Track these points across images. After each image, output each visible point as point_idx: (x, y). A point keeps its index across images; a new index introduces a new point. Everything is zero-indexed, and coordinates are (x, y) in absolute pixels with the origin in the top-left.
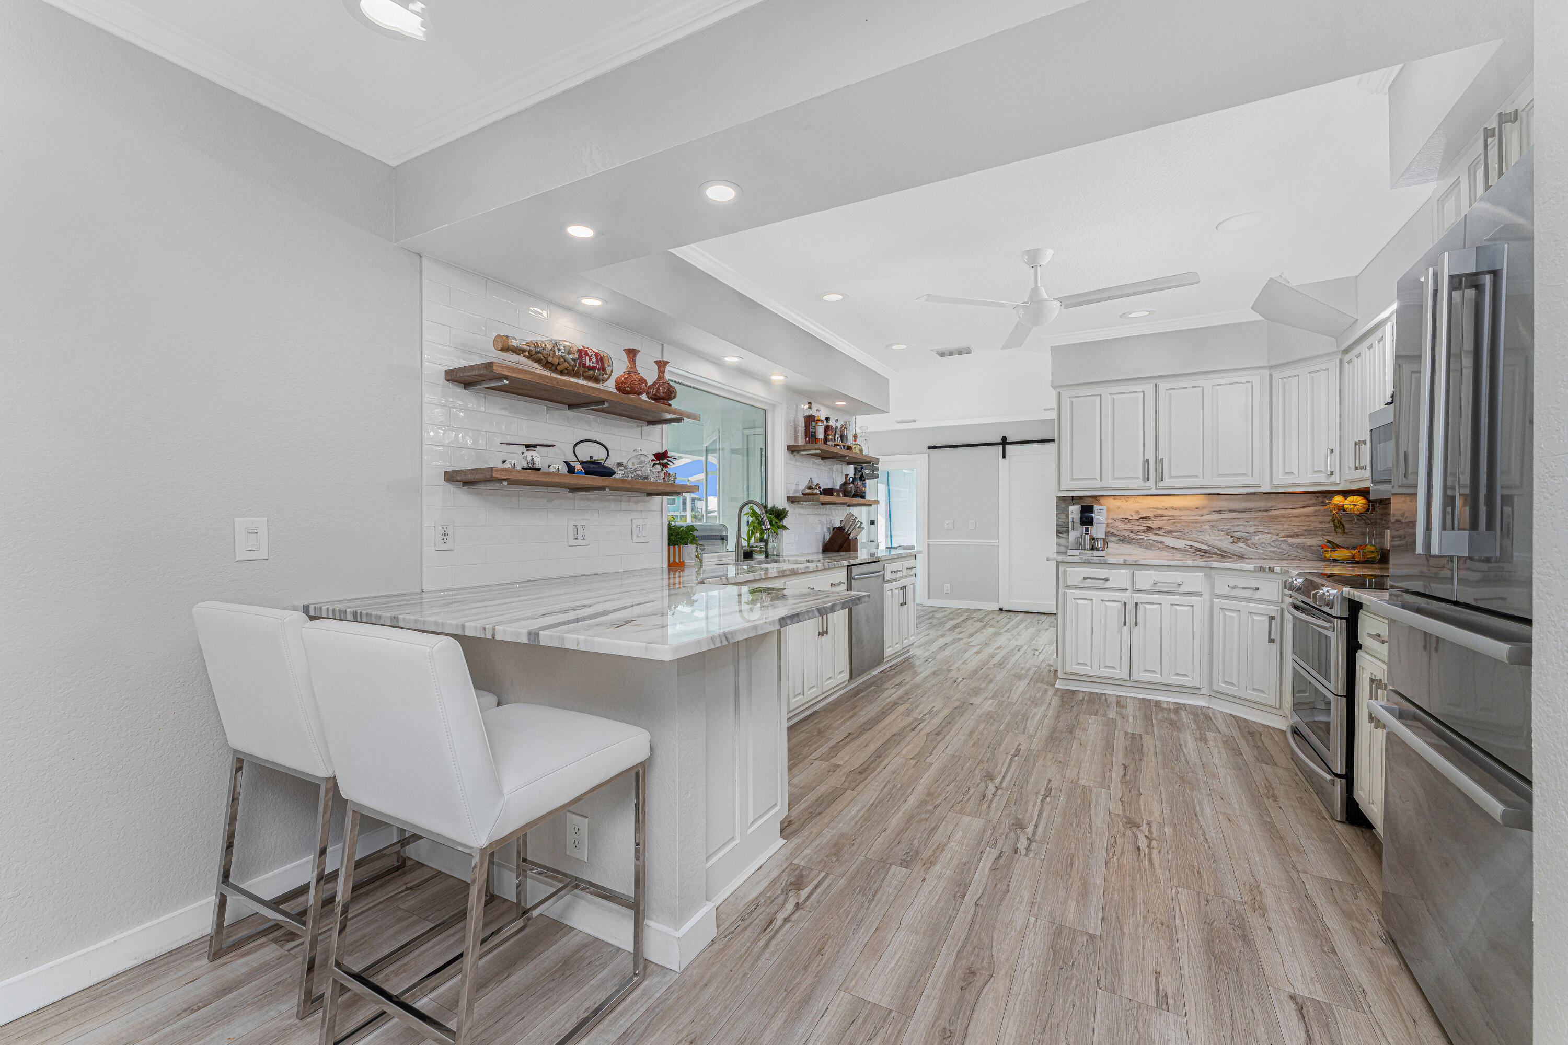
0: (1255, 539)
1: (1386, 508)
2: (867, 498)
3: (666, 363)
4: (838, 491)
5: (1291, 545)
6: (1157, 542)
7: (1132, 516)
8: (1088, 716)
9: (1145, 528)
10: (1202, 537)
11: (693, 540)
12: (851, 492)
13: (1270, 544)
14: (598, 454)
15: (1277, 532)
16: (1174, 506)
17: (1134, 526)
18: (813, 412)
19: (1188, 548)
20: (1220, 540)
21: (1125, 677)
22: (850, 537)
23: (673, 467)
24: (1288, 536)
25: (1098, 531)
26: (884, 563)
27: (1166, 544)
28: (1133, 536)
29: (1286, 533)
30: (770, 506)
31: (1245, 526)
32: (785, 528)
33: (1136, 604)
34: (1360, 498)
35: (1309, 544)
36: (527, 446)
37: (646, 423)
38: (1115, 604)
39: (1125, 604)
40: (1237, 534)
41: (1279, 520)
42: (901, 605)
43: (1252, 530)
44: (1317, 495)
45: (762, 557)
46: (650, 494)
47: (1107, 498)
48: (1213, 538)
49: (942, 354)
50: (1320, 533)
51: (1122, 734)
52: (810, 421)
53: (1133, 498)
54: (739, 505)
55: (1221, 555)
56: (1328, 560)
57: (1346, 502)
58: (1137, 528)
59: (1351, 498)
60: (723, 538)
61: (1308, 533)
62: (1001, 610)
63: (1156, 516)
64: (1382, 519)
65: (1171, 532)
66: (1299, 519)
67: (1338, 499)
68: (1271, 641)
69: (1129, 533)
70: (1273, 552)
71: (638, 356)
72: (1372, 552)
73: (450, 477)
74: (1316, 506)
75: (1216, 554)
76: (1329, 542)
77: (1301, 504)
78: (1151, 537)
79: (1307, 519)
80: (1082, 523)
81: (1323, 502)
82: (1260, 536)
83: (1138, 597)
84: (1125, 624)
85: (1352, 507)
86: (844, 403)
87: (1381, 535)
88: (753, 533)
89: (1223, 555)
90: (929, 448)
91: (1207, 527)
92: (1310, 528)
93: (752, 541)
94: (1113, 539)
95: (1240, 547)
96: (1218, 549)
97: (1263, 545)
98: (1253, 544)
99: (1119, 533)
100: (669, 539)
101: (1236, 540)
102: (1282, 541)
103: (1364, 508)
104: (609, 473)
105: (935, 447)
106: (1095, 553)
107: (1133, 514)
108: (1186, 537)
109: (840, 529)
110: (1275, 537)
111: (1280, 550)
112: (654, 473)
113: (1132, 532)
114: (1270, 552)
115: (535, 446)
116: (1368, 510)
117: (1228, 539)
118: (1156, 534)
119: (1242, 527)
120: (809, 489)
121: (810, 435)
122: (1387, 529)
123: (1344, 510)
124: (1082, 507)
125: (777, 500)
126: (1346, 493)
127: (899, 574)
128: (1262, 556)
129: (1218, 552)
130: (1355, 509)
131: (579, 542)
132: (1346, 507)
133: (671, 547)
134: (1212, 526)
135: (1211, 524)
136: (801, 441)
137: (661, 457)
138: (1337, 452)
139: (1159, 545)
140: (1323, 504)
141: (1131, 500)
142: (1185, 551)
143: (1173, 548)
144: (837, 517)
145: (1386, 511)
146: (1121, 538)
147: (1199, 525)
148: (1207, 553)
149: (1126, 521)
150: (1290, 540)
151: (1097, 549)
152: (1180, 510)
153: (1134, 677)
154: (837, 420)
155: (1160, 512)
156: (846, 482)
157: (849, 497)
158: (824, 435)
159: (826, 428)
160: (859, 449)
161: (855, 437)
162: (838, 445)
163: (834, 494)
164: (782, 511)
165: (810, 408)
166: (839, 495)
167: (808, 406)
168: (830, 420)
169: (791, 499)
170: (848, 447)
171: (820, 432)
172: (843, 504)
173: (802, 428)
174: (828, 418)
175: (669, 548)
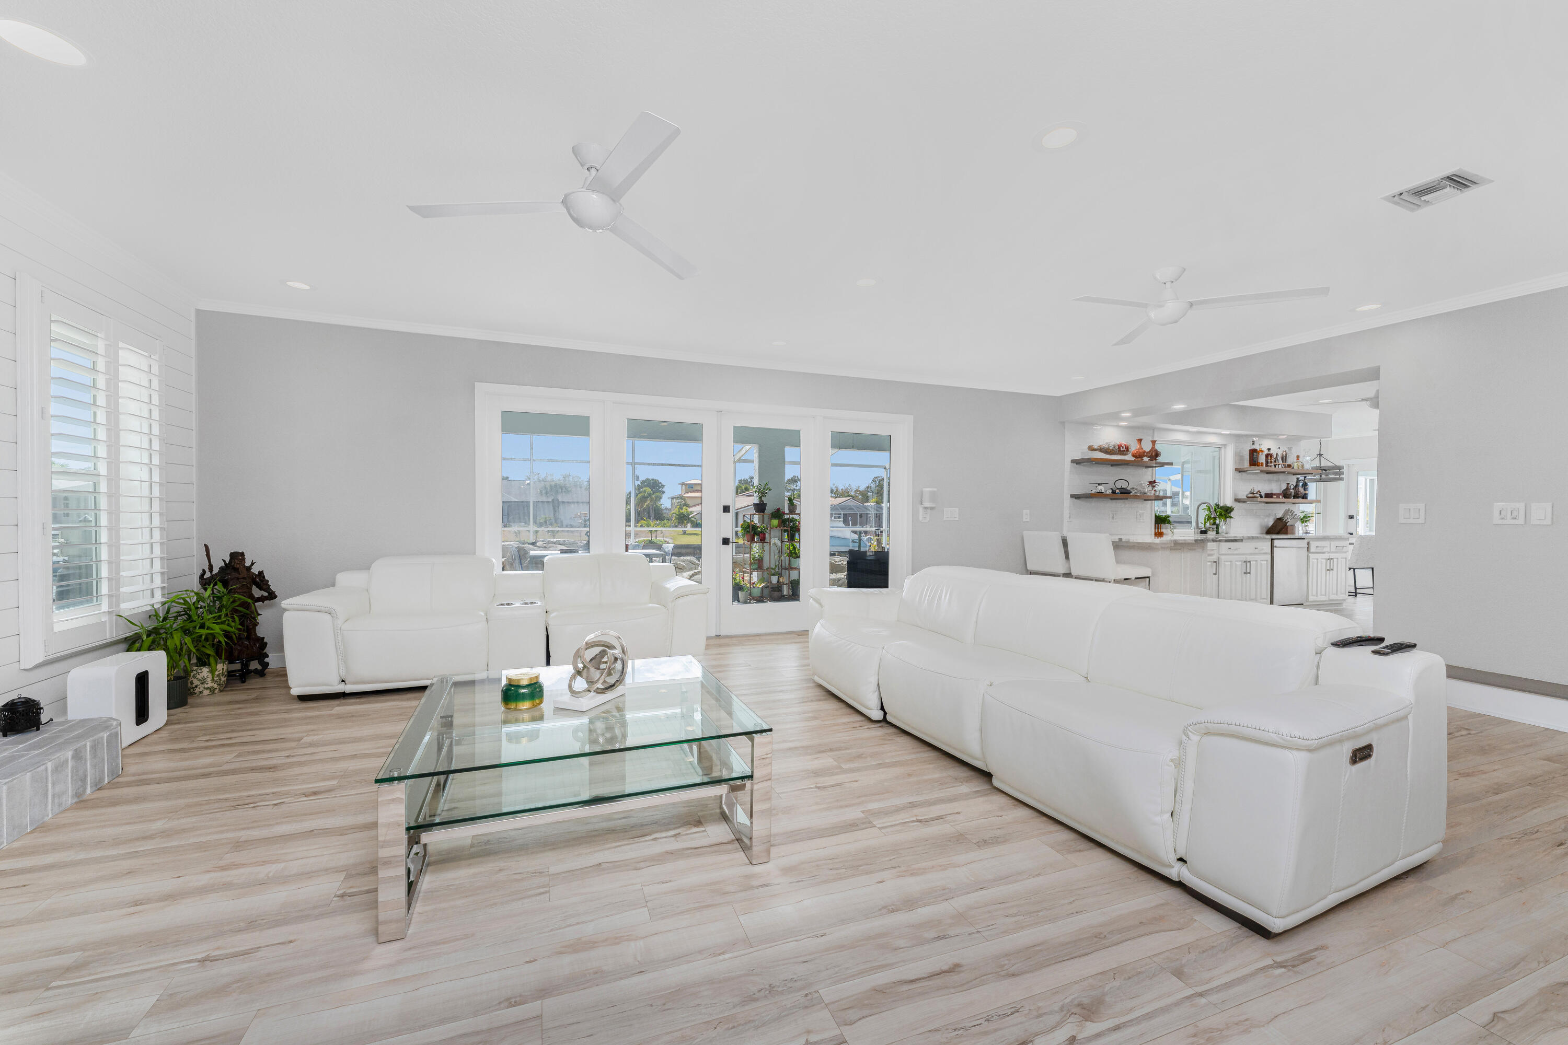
2: (1308, 498)
3: (1155, 441)
4: (1278, 495)
11: (1169, 522)
12: (1291, 494)
14: (1124, 485)
18: (1257, 447)
22: (1288, 525)
23: (1157, 488)
30: (1221, 505)
32: (1231, 517)
36: (1099, 484)
37: (1146, 469)
45: (1214, 533)
46: (1145, 500)
52: (1253, 453)
54: (1199, 503)
60: (1189, 522)
71: (1143, 440)
73: (1072, 496)
86: (1285, 437)
88: (1208, 520)
93: (1208, 524)
100: (1155, 521)
104: (1129, 492)
109: (1280, 519)
112: (1148, 490)
115: (1101, 484)
120: (1253, 494)
121: (1253, 462)
125: (1228, 502)
131: (1114, 520)
133: (1157, 525)
136: (1246, 464)
137: (1152, 483)
144: (1279, 511)
154: (1280, 448)
156: (1287, 489)
157: (1290, 498)
158: (1266, 460)
159: (1267, 456)
160: (1303, 466)
161: (1296, 459)
162: (1279, 465)
163: (1275, 497)
164: (1230, 508)
165: (1253, 444)
166: (1281, 497)
167: (1252, 443)
168: (1271, 450)
169: (1237, 500)
170: (1289, 466)
171: (1262, 459)
172: (1284, 503)
173: (1247, 457)
174: (1269, 449)
175: (1155, 524)
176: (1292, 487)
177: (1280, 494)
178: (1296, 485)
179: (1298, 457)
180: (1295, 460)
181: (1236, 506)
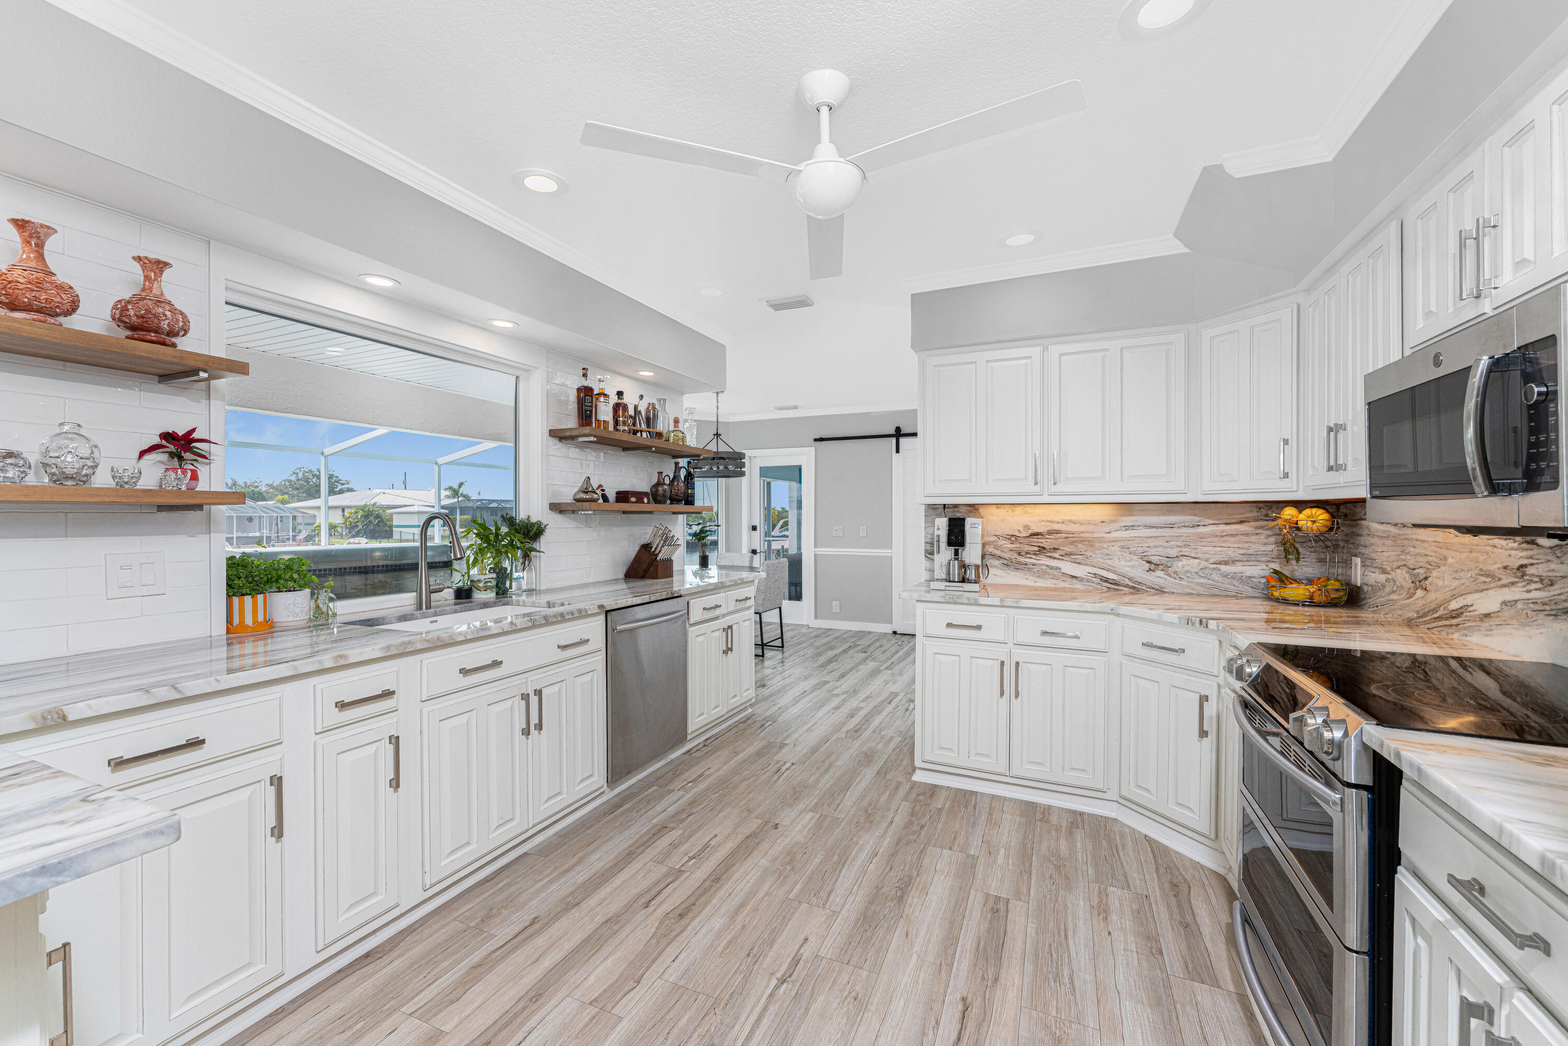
0: (1179, 565)
1: (1354, 526)
2: (696, 504)
4: (641, 495)
5: (1225, 576)
6: (1052, 568)
7: (1020, 532)
8: (939, 850)
9: (1036, 549)
10: (1109, 562)
12: (664, 495)
13: (1197, 573)
15: (1208, 556)
16: (1074, 518)
17: (1022, 546)
18: (592, 383)
19: (1090, 577)
20: (1133, 567)
21: (1002, 771)
22: (658, 558)
24: (1219, 563)
25: (972, 554)
26: (687, 598)
27: (1064, 571)
28: (1022, 559)
29: (1218, 558)
30: (513, 517)
31: (1165, 547)
32: (539, 552)
33: (1017, 664)
34: (1320, 511)
35: (1248, 574)
37: (157, 378)
38: (990, 663)
39: (1002, 663)
40: (1155, 559)
41: (1209, 540)
42: (724, 652)
43: (1173, 552)
44: (1259, 505)
45: (491, 595)
47: (986, 506)
48: (1122, 563)
49: (778, 306)
50: (1264, 559)
51: (980, 897)
52: (586, 397)
53: (1021, 507)
55: (1133, 588)
56: (1277, 600)
57: (1301, 516)
58: (1027, 548)
59: (1307, 512)
61: (1248, 558)
62: (895, 633)
63: (1050, 532)
64: (1347, 542)
65: (1069, 554)
66: (1236, 538)
67: (1289, 512)
68: (1203, 734)
69: (1016, 556)
70: (1202, 585)
72: (1337, 590)
74: (1258, 520)
75: (1127, 586)
76: (1276, 572)
77: (1238, 517)
78: (1044, 561)
79: (1246, 539)
80: (950, 544)
81: (1267, 515)
82: (1185, 561)
83: (1019, 654)
84: (1002, 694)
85: (1309, 524)
86: (651, 374)
87: (1347, 564)
89: (1136, 588)
90: (816, 440)
91: (1116, 548)
92: (1249, 552)
94: (996, 562)
95: (1158, 578)
96: (1130, 579)
97: (1189, 575)
98: (1176, 572)
99: (1003, 555)
101: (1153, 566)
102: (1214, 569)
103: (1326, 526)
105: (821, 440)
106: (967, 586)
107: (1021, 529)
108: (1089, 561)
109: (647, 549)
110: (1204, 564)
111: (1210, 582)
113: (1019, 554)
114: (1198, 584)
116: (1331, 529)
117: (1142, 565)
118: (1051, 557)
119: (1161, 549)
120: (586, 492)
121: (586, 413)
122: (1356, 556)
123: (1299, 529)
124: (951, 520)
125: (534, 510)
126: (1300, 505)
127: (718, 612)
128: (1187, 590)
129: (1130, 584)
130: (1314, 527)
132: (1301, 523)
133: (236, 600)
134: (1123, 547)
135: (1123, 544)
136: (571, 422)
137: (178, 441)
138: (1293, 443)
139: (1055, 572)
140: (1267, 517)
141: (1019, 510)
142: (1088, 581)
143: (1073, 577)
144: (643, 531)
145: (1355, 530)
146: (1005, 562)
147: (1105, 545)
148: (1116, 584)
149: (1012, 538)
150: (1224, 568)
151: (969, 581)
152: (1082, 524)
153: (1015, 772)
154: (641, 397)
155: (1056, 527)
156: (659, 484)
157: (664, 502)
158: (614, 417)
159: (617, 407)
160: (683, 439)
161: (672, 424)
162: (641, 431)
163: (633, 499)
164: (539, 524)
165: (585, 375)
166: (646, 500)
167: (581, 372)
168: (624, 396)
169: (557, 508)
170: (659, 435)
171: (605, 412)
172: (651, 512)
173: (573, 406)
174: (620, 394)
175: (229, 597)
176: (667, 481)
177: (645, 494)
178: (675, 477)
179: (676, 421)
180: (672, 428)
181: (555, 524)
